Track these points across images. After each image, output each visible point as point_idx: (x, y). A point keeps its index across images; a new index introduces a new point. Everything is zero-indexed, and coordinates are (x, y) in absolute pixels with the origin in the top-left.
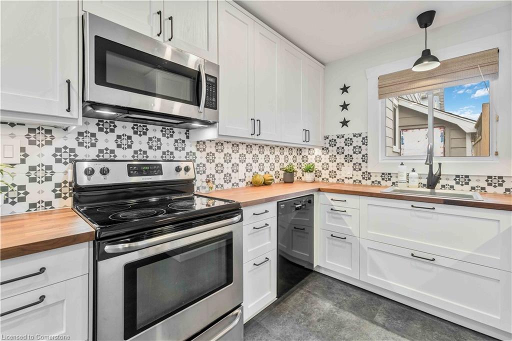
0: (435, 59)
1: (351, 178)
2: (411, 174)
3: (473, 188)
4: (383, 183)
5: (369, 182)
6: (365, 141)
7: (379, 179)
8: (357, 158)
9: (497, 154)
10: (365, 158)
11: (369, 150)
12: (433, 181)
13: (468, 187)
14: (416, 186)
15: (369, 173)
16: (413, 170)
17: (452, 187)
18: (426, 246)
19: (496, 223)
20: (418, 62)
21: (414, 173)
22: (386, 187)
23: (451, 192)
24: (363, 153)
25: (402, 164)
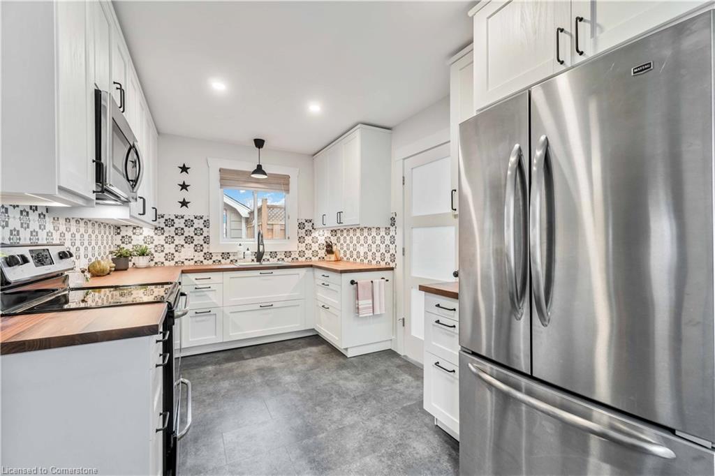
0: (264, 173)
1: (192, 259)
2: (247, 252)
3: (278, 260)
4: (223, 261)
5: (211, 262)
6: (206, 223)
7: (220, 258)
8: (199, 240)
9: (289, 238)
10: (206, 240)
11: (211, 232)
12: (259, 256)
13: (276, 259)
14: (249, 261)
15: (211, 254)
16: (248, 250)
17: (268, 260)
18: (265, 298)
19: (297, 276)
20: (255, 172)
21: (249, 252)
22: (226, 264)
23: (268, 263)
24: (205, 234)
25: (240, 245)
